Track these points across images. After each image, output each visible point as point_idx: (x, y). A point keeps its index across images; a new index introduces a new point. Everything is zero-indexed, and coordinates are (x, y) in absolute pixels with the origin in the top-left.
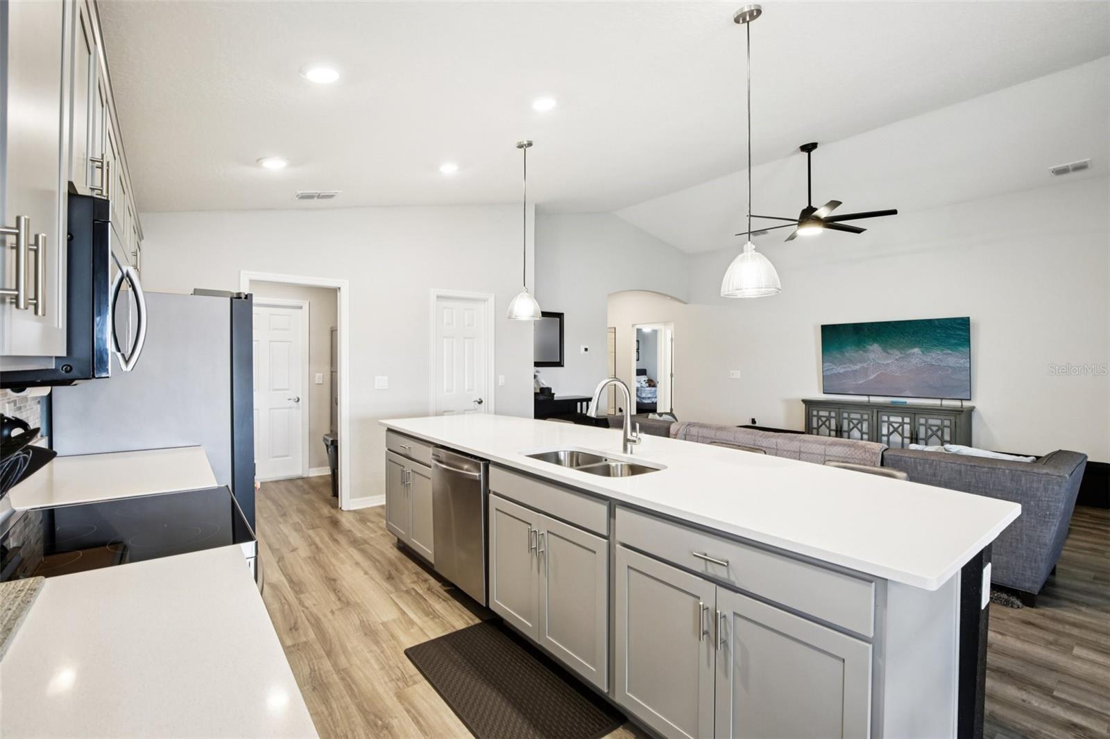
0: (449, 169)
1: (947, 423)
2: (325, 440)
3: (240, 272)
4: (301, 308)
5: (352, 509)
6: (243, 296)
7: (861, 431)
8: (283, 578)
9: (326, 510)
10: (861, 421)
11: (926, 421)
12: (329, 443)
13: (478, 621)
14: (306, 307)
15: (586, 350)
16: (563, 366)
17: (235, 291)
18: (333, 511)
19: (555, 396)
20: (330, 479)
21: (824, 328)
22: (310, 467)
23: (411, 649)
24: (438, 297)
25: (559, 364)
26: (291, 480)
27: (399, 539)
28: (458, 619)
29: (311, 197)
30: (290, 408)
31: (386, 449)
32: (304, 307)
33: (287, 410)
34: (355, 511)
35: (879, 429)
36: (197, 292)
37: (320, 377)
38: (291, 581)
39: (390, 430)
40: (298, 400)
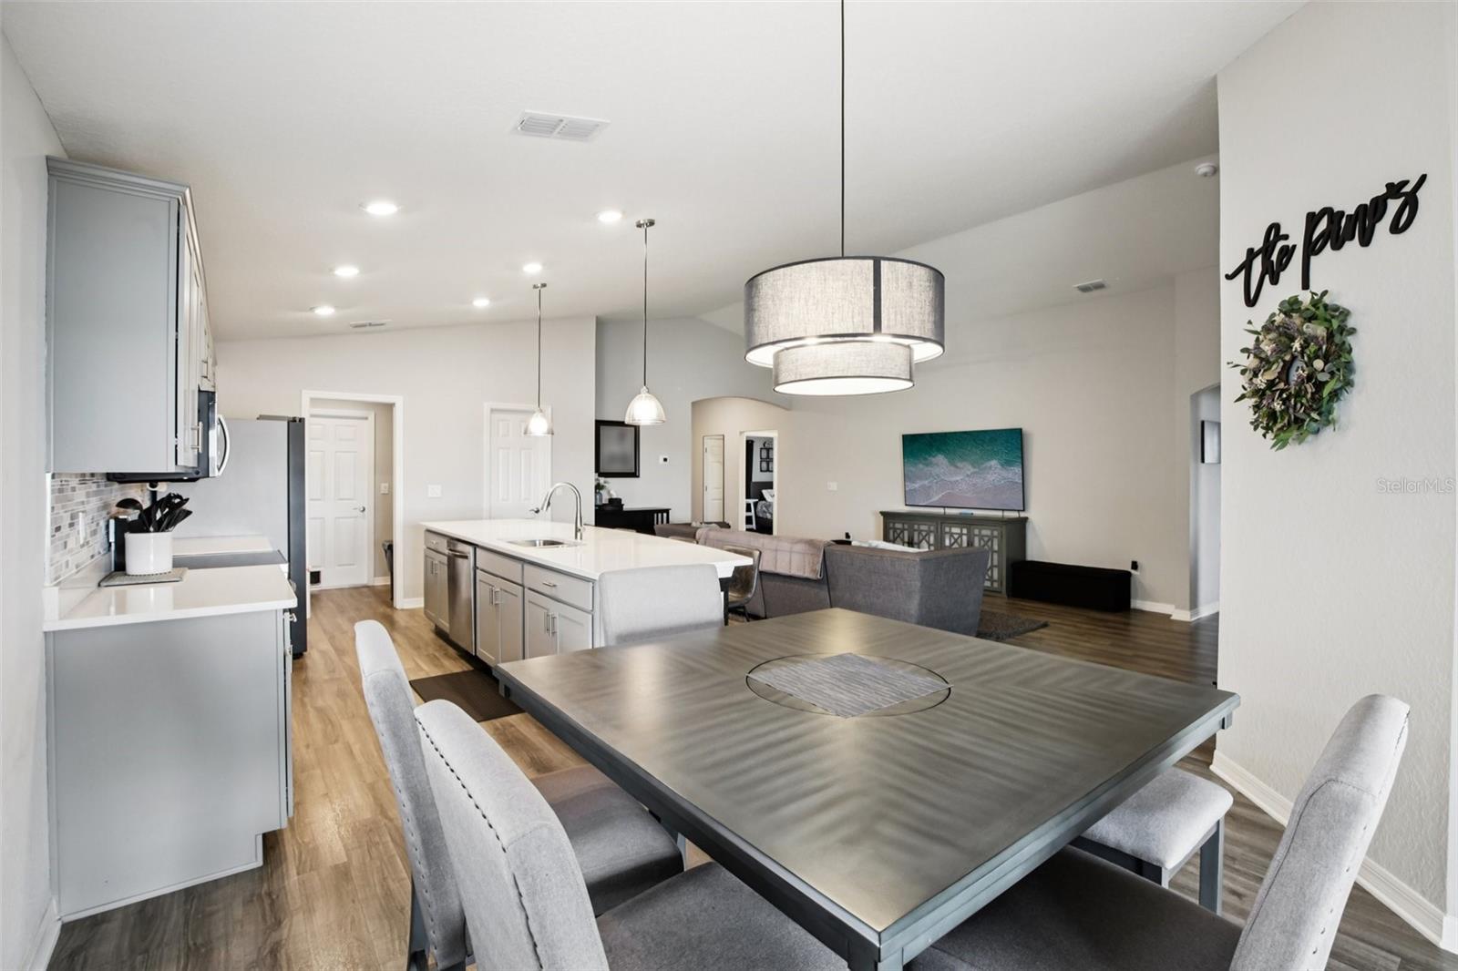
0: (481, 303)
1: (996, 533)
2: (383, 545)
3: (301, 392)
4: (366, 418)
5: (405, 607)
6: (298, 420)
7: (928, 542)
8: (331, 649)
9: (382, 609)
10: (928, 533)
11: (980, 532)
12: (386, 548)
13: (471, 668)
14: (372, 417)
15: (665, 460)
16: (638, 477)
17: (291, 415)
18: (389, 610)
19: (624, 507)
20: (390, 587)
21: (905, 437)
22: (375, 576)
23: (414, 681)
24: (493, 411)
25: (634, 475)
26: (356, 588)
27: (436, 626)
28: (455, 666)
29: (364, 326)
30: (356, 517)
31: (424, 547)
32: (370, 418)
33: (352, 520)
34: (407, 610)
35: (943, 540)
36: (261, 417)
37: (385, 487)
38: (336, 649)
39: (429, 531)
40: (364, 510)
